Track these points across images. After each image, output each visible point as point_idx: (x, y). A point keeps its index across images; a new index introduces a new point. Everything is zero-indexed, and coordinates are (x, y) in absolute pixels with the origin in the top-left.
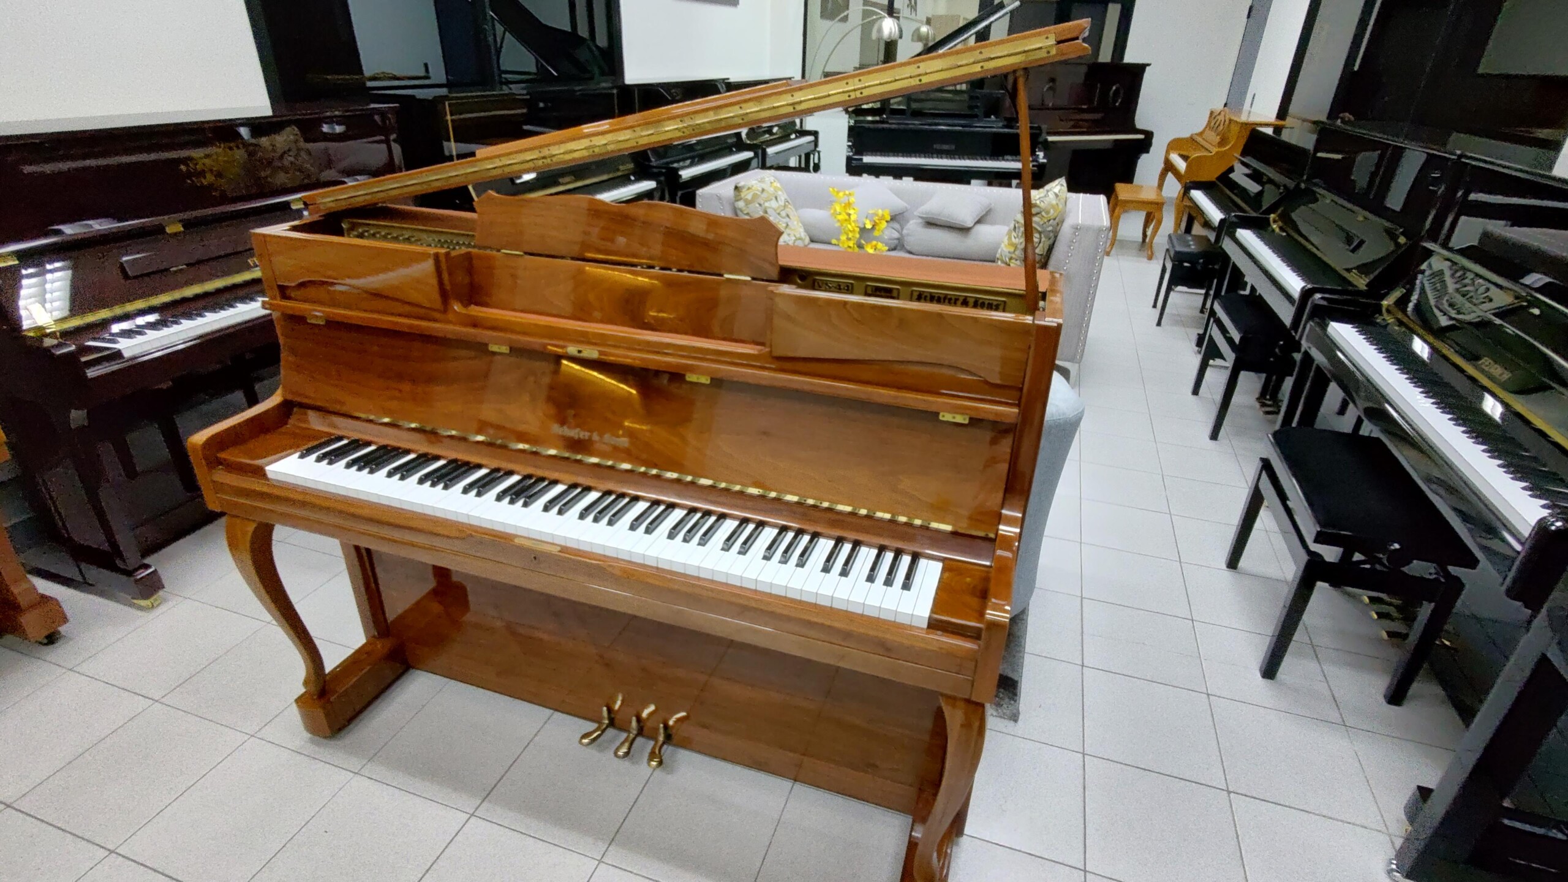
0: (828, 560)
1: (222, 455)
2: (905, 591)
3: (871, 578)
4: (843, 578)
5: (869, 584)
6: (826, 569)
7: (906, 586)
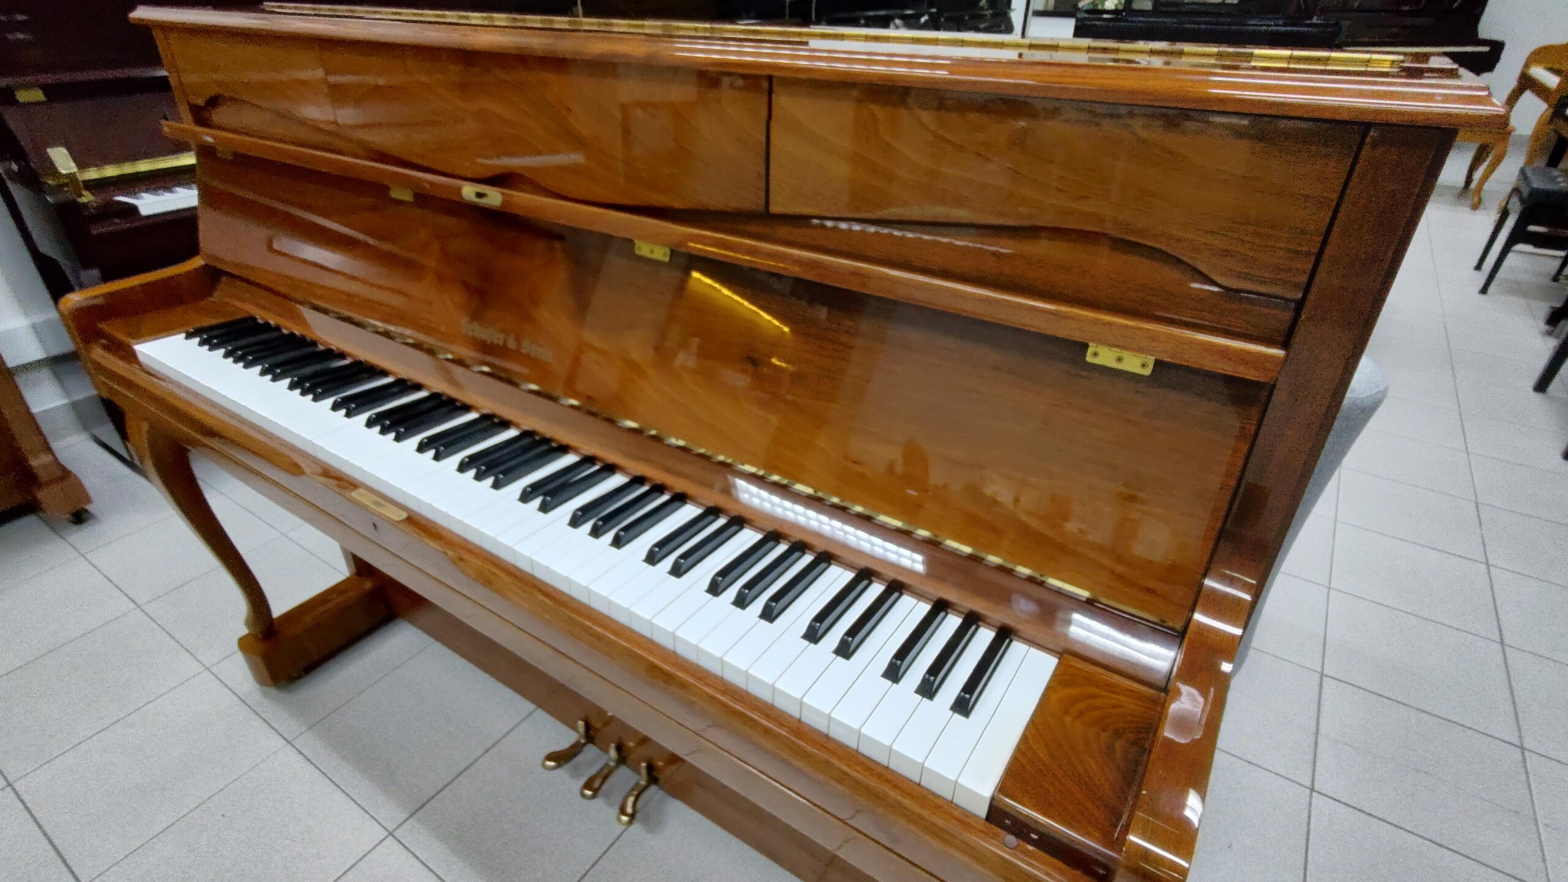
0: (821, 617)
1: (103, 326)
2: (957, 717)
3: (893, 673)
4: (840, 659)
5: (889, 683)
6: (813, 635)
7: (963, 706)
